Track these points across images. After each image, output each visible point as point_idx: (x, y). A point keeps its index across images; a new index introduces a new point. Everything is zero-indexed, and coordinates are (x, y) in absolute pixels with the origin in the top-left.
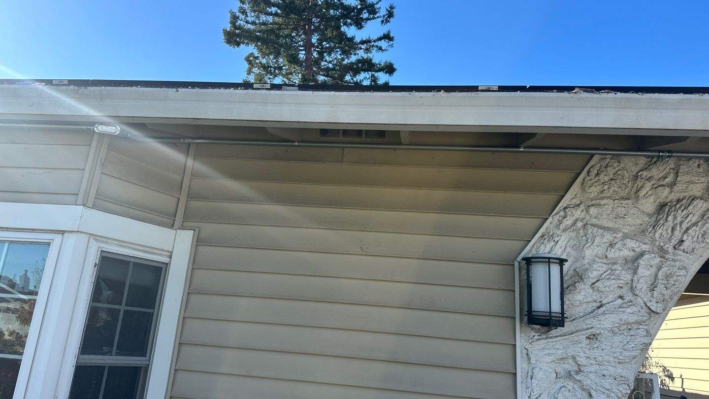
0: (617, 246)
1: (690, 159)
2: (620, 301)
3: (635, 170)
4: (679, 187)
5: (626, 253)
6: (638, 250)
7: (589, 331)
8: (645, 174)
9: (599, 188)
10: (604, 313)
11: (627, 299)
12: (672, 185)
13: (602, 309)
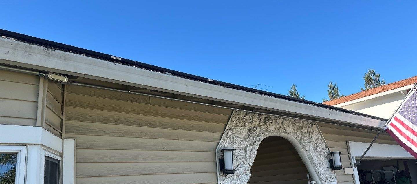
0: (241, 143)
1: (255, 113)
2: (243, 163)
3: (243, 116)
4: (253, 123)
5: (243, 146)
6: (246, 145)
7: (237, 174)
8: (246, 118)
9: (236, 122)
10: (240, 168)
11: (244, 162)
12: (252, 122)
13: (239, 166)
